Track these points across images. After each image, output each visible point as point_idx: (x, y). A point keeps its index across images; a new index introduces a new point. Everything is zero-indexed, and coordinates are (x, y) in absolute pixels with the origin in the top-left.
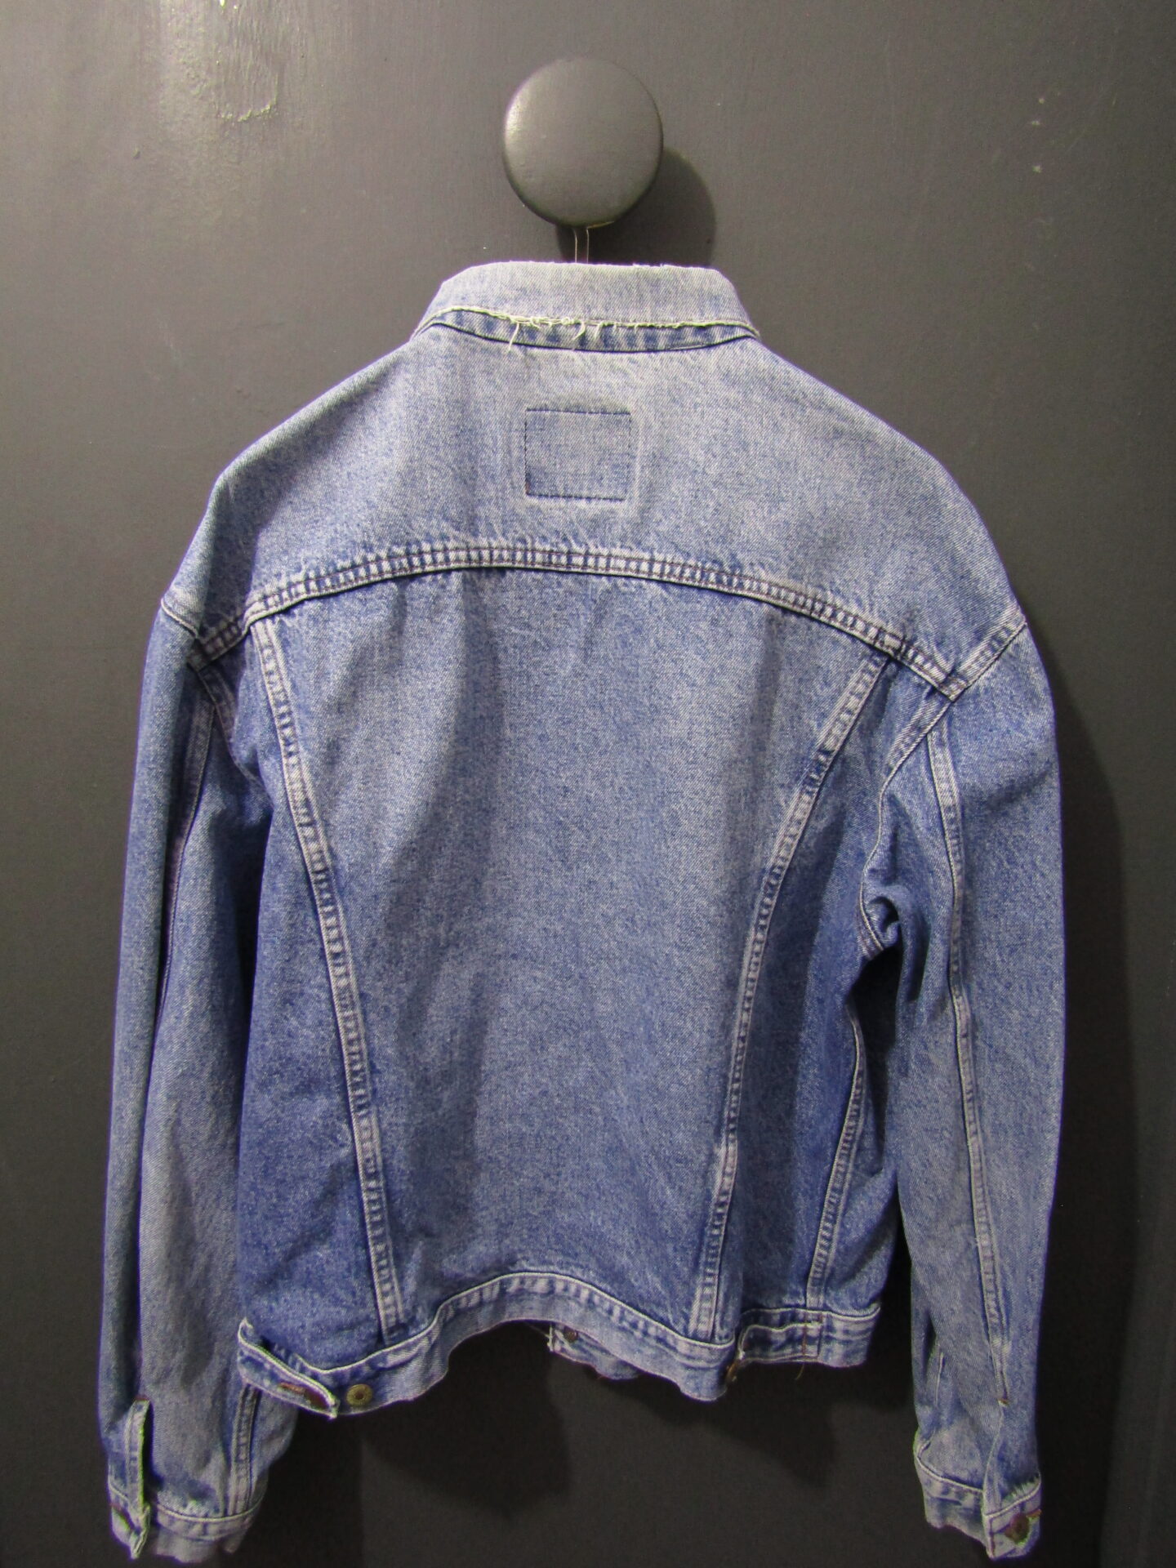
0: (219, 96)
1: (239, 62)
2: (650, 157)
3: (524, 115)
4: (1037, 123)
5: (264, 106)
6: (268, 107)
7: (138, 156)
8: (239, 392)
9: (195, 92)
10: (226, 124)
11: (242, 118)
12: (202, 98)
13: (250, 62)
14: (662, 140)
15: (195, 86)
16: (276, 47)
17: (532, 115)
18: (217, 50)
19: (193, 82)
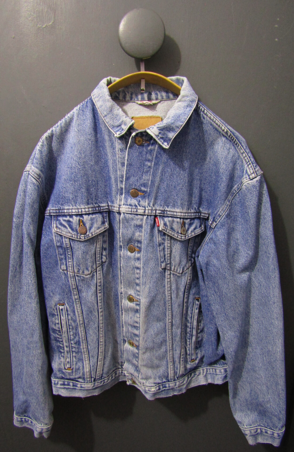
0: (37, 20)
1: (43, 10)
2: (161, 38)
3: (125, 25)
4: (277, 26)
5: (50, 23)
6: (51, 23)
7: (14, 38)
8: (44, 106)
9: (30, 19)
10: (39, 28)
11: (44, 26)
12: (32, 21)
13: (46, 10)
14: (165, 33)
15: (30, 17)
16: (53, 5)
17: (127, 25)
18: (36, 6)
19: (29, 16)
